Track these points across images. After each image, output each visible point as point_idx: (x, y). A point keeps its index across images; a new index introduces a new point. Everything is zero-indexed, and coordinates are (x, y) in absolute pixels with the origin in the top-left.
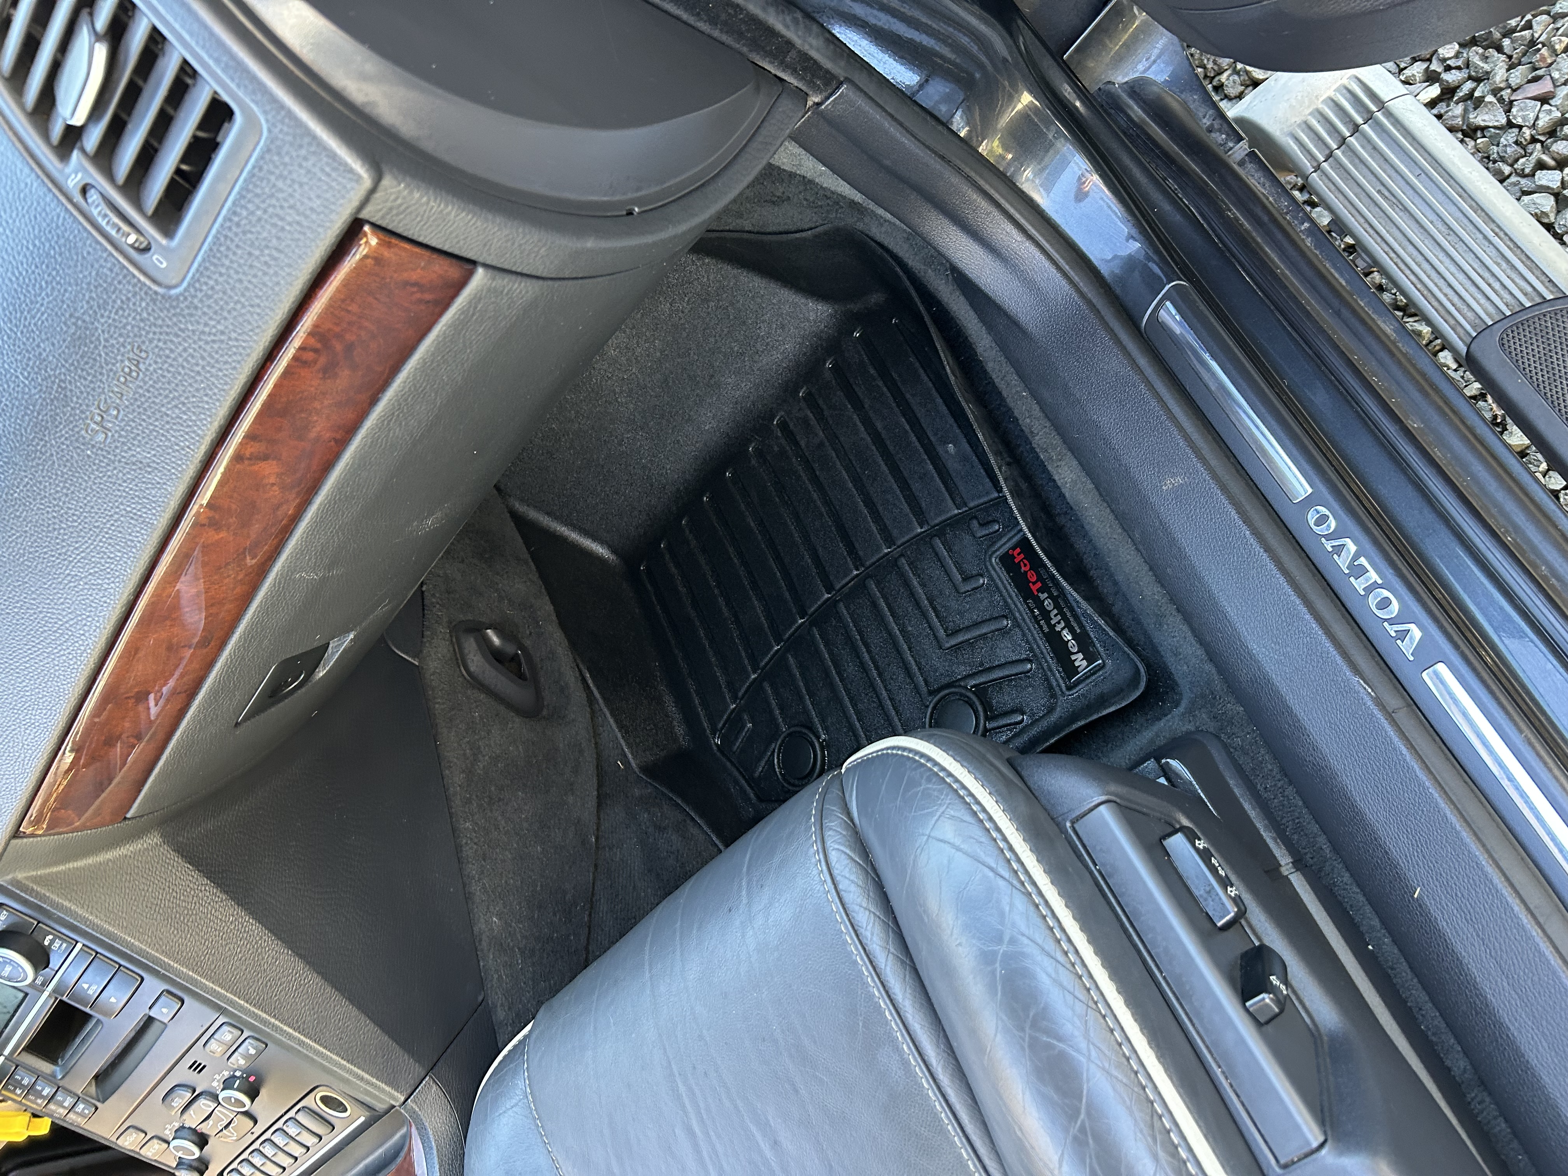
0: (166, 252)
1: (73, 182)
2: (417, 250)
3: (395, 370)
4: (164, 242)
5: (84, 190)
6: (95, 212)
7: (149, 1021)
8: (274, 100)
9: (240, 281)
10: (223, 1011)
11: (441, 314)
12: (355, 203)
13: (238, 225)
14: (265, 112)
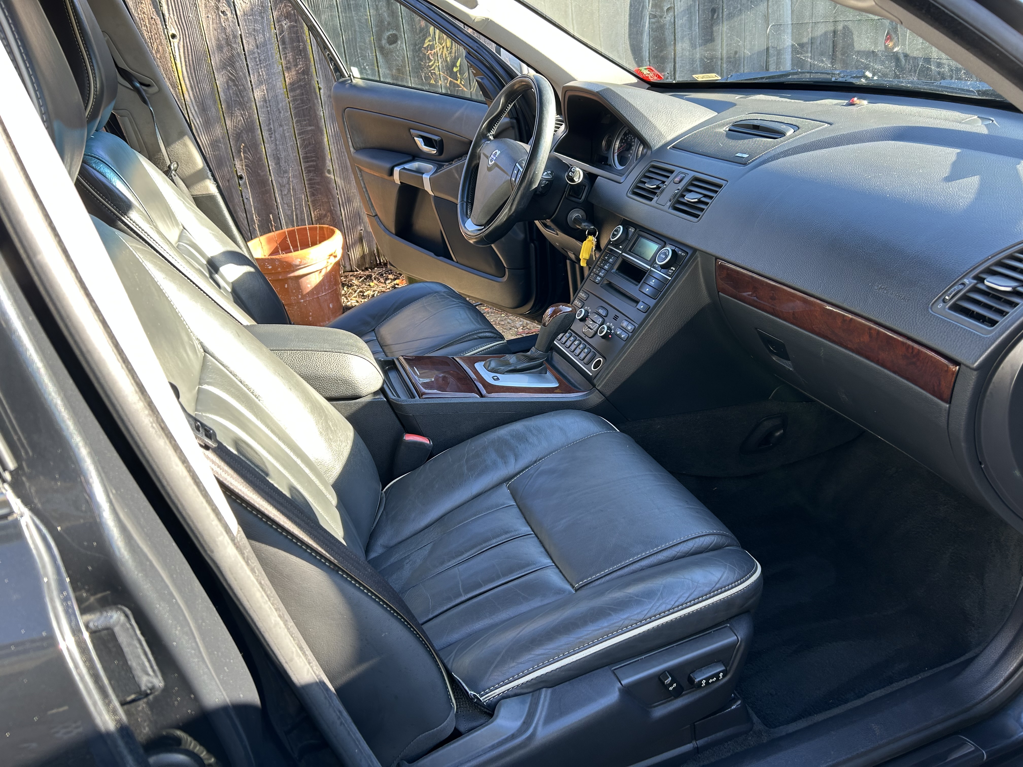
0: (944, 308)
1: (966, 281)
2: (952, 384)
3: (907, 379)
4: (947, 307)
5: (963, 284)
6: (956, 287)
7: (637, 302)
8: (997, 338)
9: (935, 329)
10: (640, 326)
11: (930, 393)
12: (965, 363)
13: (955, 329)
14: (992, 336)
